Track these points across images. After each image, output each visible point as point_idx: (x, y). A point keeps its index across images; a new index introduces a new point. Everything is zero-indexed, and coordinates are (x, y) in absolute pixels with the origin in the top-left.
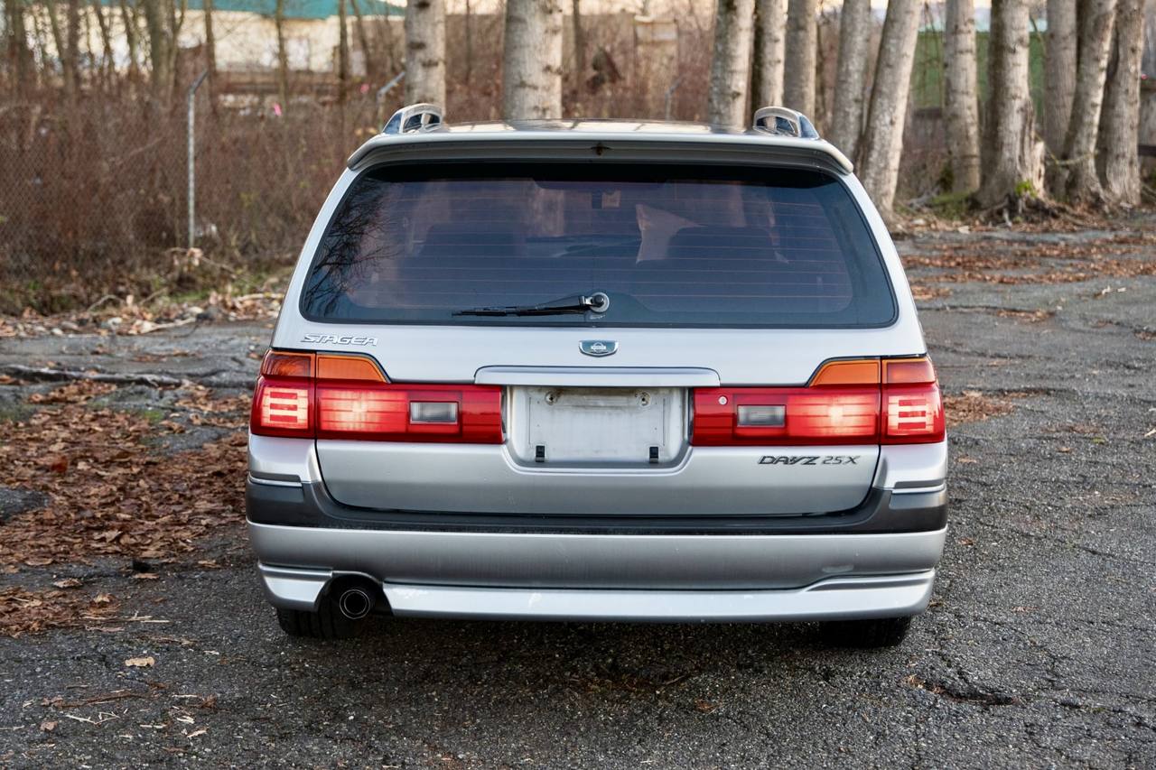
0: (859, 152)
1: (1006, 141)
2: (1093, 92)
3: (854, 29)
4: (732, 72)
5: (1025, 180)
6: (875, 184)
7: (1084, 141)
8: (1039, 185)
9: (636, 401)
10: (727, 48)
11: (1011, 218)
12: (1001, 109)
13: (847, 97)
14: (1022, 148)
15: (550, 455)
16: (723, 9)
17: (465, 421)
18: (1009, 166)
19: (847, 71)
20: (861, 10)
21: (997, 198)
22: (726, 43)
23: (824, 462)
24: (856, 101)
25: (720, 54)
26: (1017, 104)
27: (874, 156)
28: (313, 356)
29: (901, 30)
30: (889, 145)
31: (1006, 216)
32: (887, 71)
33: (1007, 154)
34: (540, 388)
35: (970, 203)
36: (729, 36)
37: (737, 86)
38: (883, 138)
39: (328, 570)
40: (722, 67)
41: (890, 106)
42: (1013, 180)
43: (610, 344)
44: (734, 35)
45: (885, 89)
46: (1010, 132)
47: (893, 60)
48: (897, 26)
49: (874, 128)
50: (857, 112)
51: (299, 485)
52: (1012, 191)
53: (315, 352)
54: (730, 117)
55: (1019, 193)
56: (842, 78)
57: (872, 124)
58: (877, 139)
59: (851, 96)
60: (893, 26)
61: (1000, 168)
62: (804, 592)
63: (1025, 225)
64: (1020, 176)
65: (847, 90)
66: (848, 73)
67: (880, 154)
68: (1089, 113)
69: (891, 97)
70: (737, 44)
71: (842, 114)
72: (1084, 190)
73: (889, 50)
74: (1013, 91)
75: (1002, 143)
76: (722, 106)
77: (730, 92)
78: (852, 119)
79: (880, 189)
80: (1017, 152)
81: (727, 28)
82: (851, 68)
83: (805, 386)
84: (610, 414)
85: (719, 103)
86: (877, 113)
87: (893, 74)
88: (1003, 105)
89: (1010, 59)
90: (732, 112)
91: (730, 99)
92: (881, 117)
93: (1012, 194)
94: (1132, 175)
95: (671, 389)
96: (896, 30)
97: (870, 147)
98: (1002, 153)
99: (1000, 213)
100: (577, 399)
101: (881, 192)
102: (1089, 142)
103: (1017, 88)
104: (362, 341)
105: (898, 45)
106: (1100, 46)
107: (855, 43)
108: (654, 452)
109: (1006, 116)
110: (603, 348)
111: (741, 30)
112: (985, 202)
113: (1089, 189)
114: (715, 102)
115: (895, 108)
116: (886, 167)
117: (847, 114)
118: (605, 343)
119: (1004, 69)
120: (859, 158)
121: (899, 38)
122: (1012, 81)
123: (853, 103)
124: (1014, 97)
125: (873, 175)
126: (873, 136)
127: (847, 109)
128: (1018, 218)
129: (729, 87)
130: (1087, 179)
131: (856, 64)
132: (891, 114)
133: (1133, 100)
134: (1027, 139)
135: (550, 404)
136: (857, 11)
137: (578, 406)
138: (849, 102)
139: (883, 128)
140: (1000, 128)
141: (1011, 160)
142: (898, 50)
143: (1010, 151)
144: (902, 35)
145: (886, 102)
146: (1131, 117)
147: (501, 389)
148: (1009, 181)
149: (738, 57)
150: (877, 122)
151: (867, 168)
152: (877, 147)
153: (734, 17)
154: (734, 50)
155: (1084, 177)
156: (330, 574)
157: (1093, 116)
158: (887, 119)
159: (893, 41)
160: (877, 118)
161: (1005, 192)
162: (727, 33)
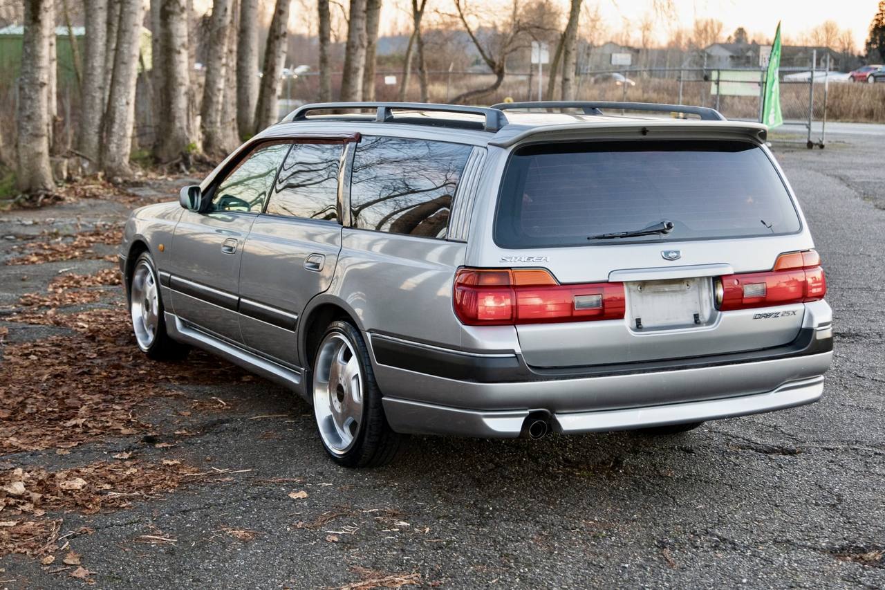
0: (104, 125)
1: (177, 115)
2: (218, 81)
3: (96, 37)
4: (40, 68)
5: (191, 142)
6: (118, 148)
7: (214, 114)
8: (199, 145)
9: (684, 286)
10: (35, 50)
11: (188, 168)
12: (172, 92)
13: (93, 85)
14: (188, 120)
15: (644, 324)
16: (30, 22)
17: (606, 306)
18: (180, 133)
19: (93, 66)
20: (100, 23)
21: (174, 155)
22: (33, 47)
23: (782, 315)
24: (100, 88)
25: (29, 55)
26: (183, 89)
27: (116, 128)
28: (509, 270)
29: (131, 38)
30: (126, 119)
31: (183, 167)
32: (122, 66)
33: (178, 125)
34: (634, 282)
35: (153, 159)
36: (35, 42)
37: (43, 78)
38: (121, 114)
39: (526, 410)
40: (31, 64)
41: (125, 92)
42: (184, 142)
43: (678, 252)
44: (40, 41)
45: (121, 80)
46: (180, 109)
47: (126, 59)
48: (128, 34)
49: (115, 107)
50: (101, 96)
51: (513, 355)
52: (184, 149)
53: (510, 268)
54: (39, 101)
55: (189, 151)
56: (89, 72)
57: (113, 105)
58: (117, 115)
59: (96, 85)
60: (125, 35)
61: (174, 134)
62: (772, 394)
63: (198, 173)
64: (188, 139)
65: (93, 80)
66: (93, 68)
67: (120, 126)
68: (216, 95)
69: (126, 85)
70: (42, 47)
71: (90, 98)
72: (216, 148)
73: (123, 51)
74: (180, 80)
75: (174, 117)
76: (32, 93)
77: (39, 82)
78: (98, 101)
79: (121, 151)
80: (185, 123)
81: (34, 36)
82: (95, 64)
83: (771, 271)
84: (671, 296)
85: (30, 91)
86: (116, 97)
87: (127, 69)
88: (174, 90)
89: (177, 57)
90: (40, 98)
91: (39, 88)
92: (120, 99)
93: (184, 152)
94: (234, 137)
95: (701, 278)
96: (127, 37)
97: (112, 121)
98: (174, 124)
99: (178, 166)
100: (654, 287)
101: (123, 153)
102: (217, 114)
103: (183, 78)
104: (540, 259)
105: (129, 48)
106: (222, 48)
107: (98, 47)
108: (696, 316)
109: (177, 97)
110: (675, 254)
111: (44, 37)
112: (165, 159)
113: (219, 147)
114: (27, 90)
115: (129, 93)
116: (124, 136)
117: (94, 97)
118: (676, 252)
119: (173, 65)
120: (105, 129)
121: (130, 43)
122: (179, 73)
123: (98, 89)
124: (181, 84)
125: (116, 141)
126: (114, 113)
127: (94, 94)
128: (192, 169)
129: (38, 79)
130: (217, 141)
131: (99, 62)
132: (126, 97)
133: (232, 86)
134: (191, 113)
135: (640, 292)
136: (98, 24)
137: (655, 292)
138: (95, 89)
139: (121, 108)
140: (172, 106)
141: (181, 128)
142: (129, 51)
143: (180, 122)
144: (131, 41)
145: (122, 89)
146: (232, 97)
147: (620, 283)
148: (181, 143)
149: (42, 57)
150: (117, 103)
151: (111, 136)
152: (117, 121)
153: (39, 28)
154: (41, 52)
155: (215, 139)
156: (527, 412)
157: (218, 97)
158: (124, 101)
159: (126, 45)
160: (117, 100)
161: (179, 151)
162: (34, 40)
